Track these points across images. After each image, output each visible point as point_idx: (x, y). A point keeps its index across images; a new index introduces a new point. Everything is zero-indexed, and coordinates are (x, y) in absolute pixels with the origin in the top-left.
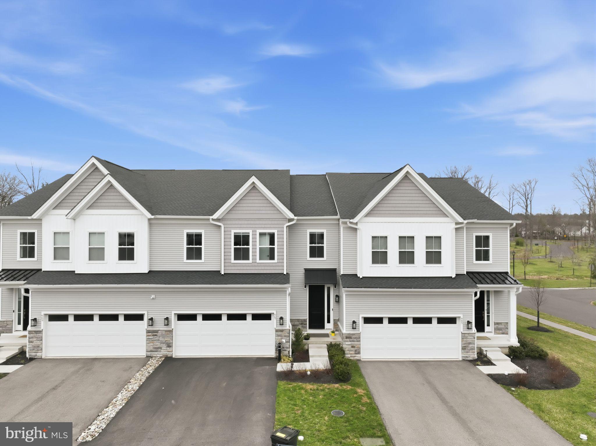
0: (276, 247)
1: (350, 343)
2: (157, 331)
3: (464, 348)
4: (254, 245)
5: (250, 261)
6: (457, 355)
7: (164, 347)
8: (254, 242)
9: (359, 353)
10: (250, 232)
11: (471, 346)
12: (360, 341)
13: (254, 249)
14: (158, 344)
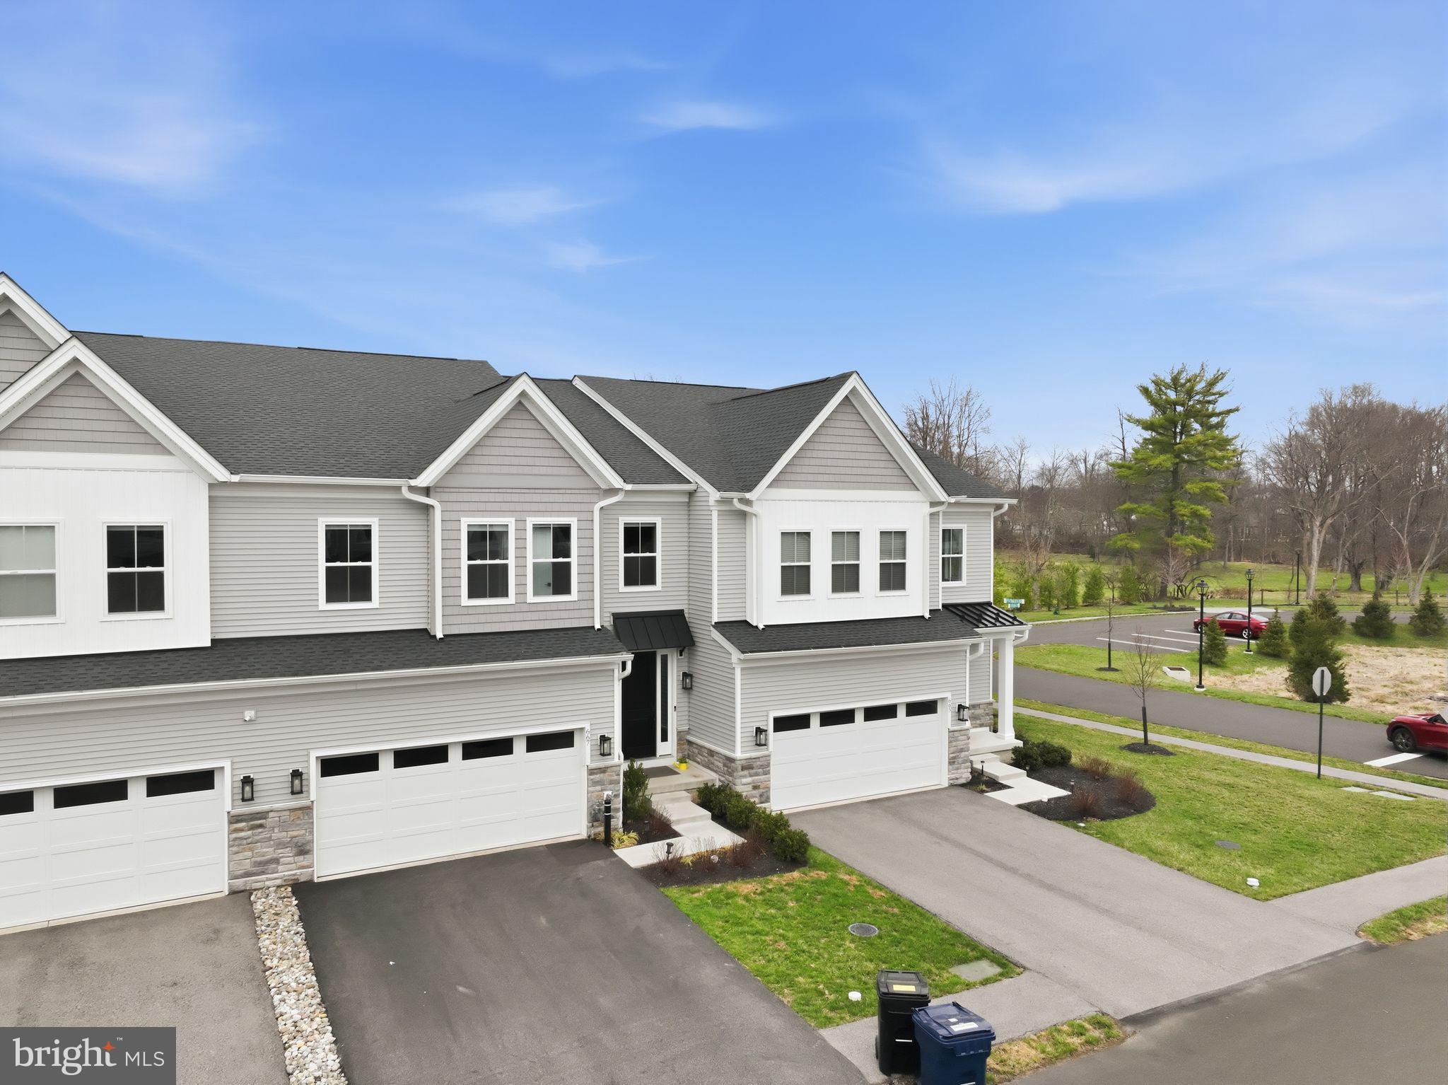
0: (574, 560)
1: (749, 780)
2: (263, 815)
3: (952, 762)
4: (521, 557)
5: (512, 599)
6: (941, 777)
7: (287, 855)
8: (521, 548)
9: (767, 800)
10: (510, 522)
11: (963, 754)
12: (768, 773)
13: (521, 566)
14: (268, 852)
